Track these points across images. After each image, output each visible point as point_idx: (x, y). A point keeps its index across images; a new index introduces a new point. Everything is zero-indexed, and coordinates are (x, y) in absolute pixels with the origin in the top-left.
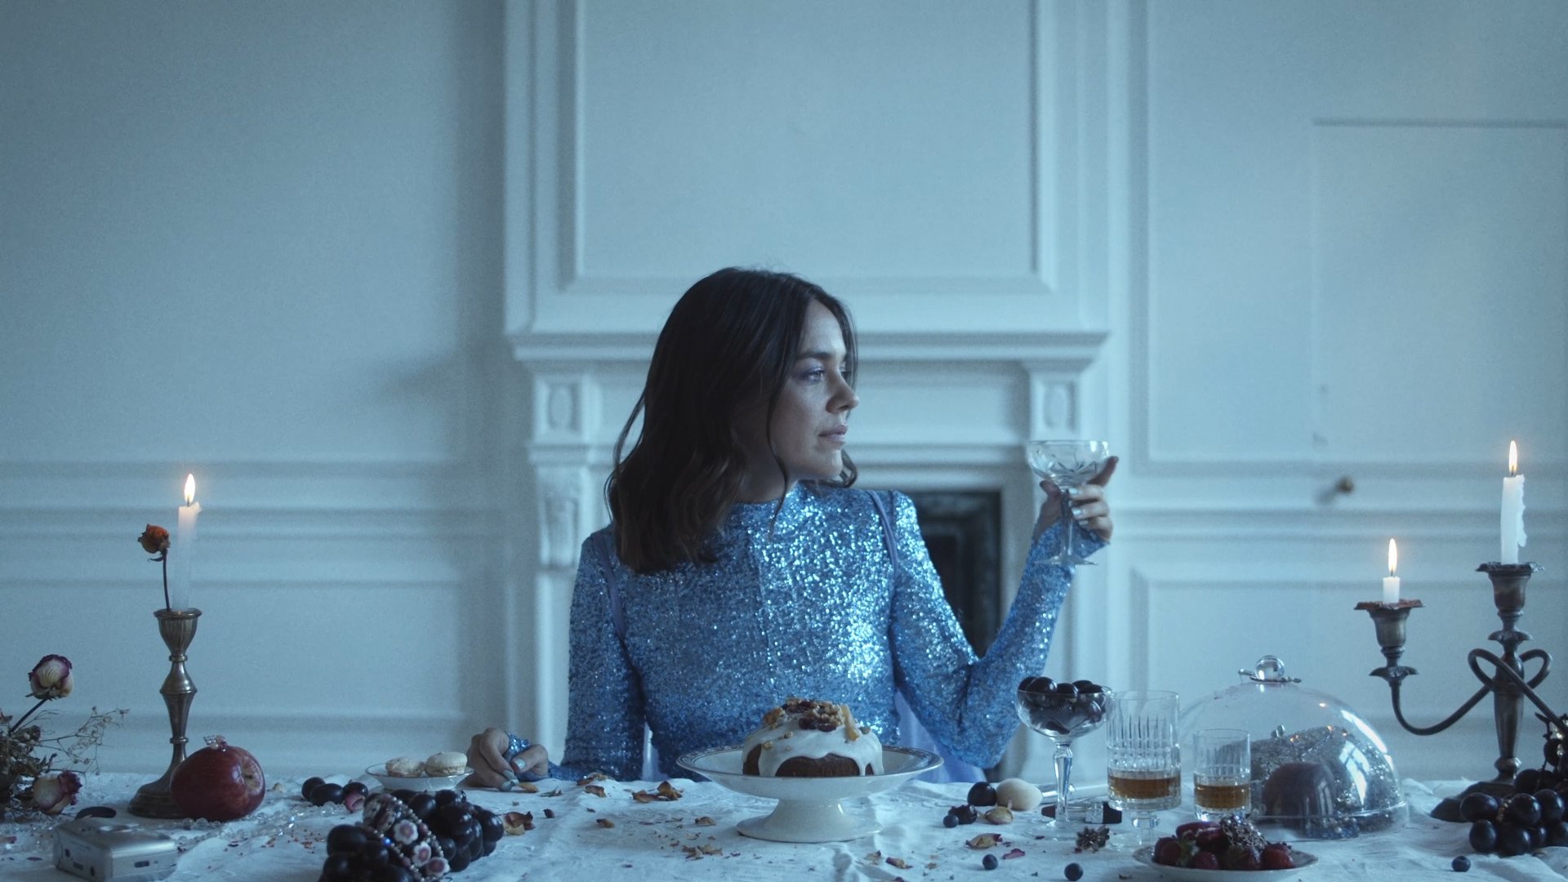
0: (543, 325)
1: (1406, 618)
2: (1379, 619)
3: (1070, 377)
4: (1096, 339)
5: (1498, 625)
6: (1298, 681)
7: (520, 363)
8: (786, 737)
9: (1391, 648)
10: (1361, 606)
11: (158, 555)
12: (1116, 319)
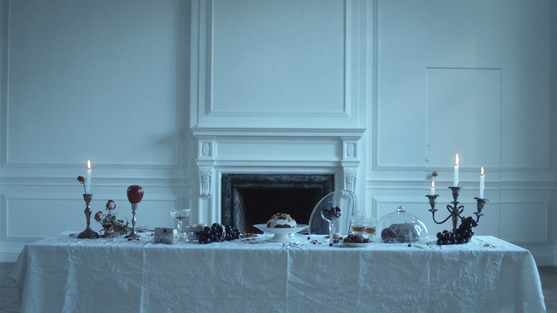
0: (200, 126)
1: (436, 198)
2: (430, 199)
3: (354, 142)
4: (362, 131)
5: (453, 200)
6: (405, 211)
7: (194, 136)
8: (276, 221)
9: (433, 205)
10: (427, 196)
11: (82, 182)
12: (368, 126)
